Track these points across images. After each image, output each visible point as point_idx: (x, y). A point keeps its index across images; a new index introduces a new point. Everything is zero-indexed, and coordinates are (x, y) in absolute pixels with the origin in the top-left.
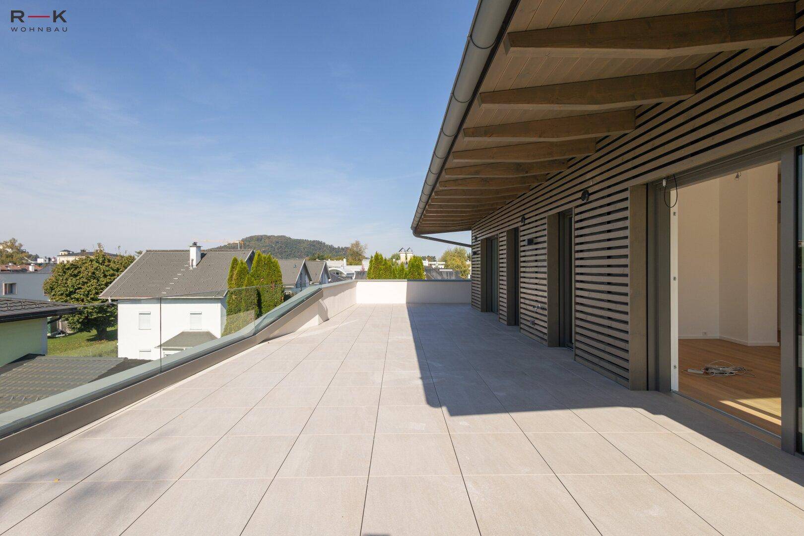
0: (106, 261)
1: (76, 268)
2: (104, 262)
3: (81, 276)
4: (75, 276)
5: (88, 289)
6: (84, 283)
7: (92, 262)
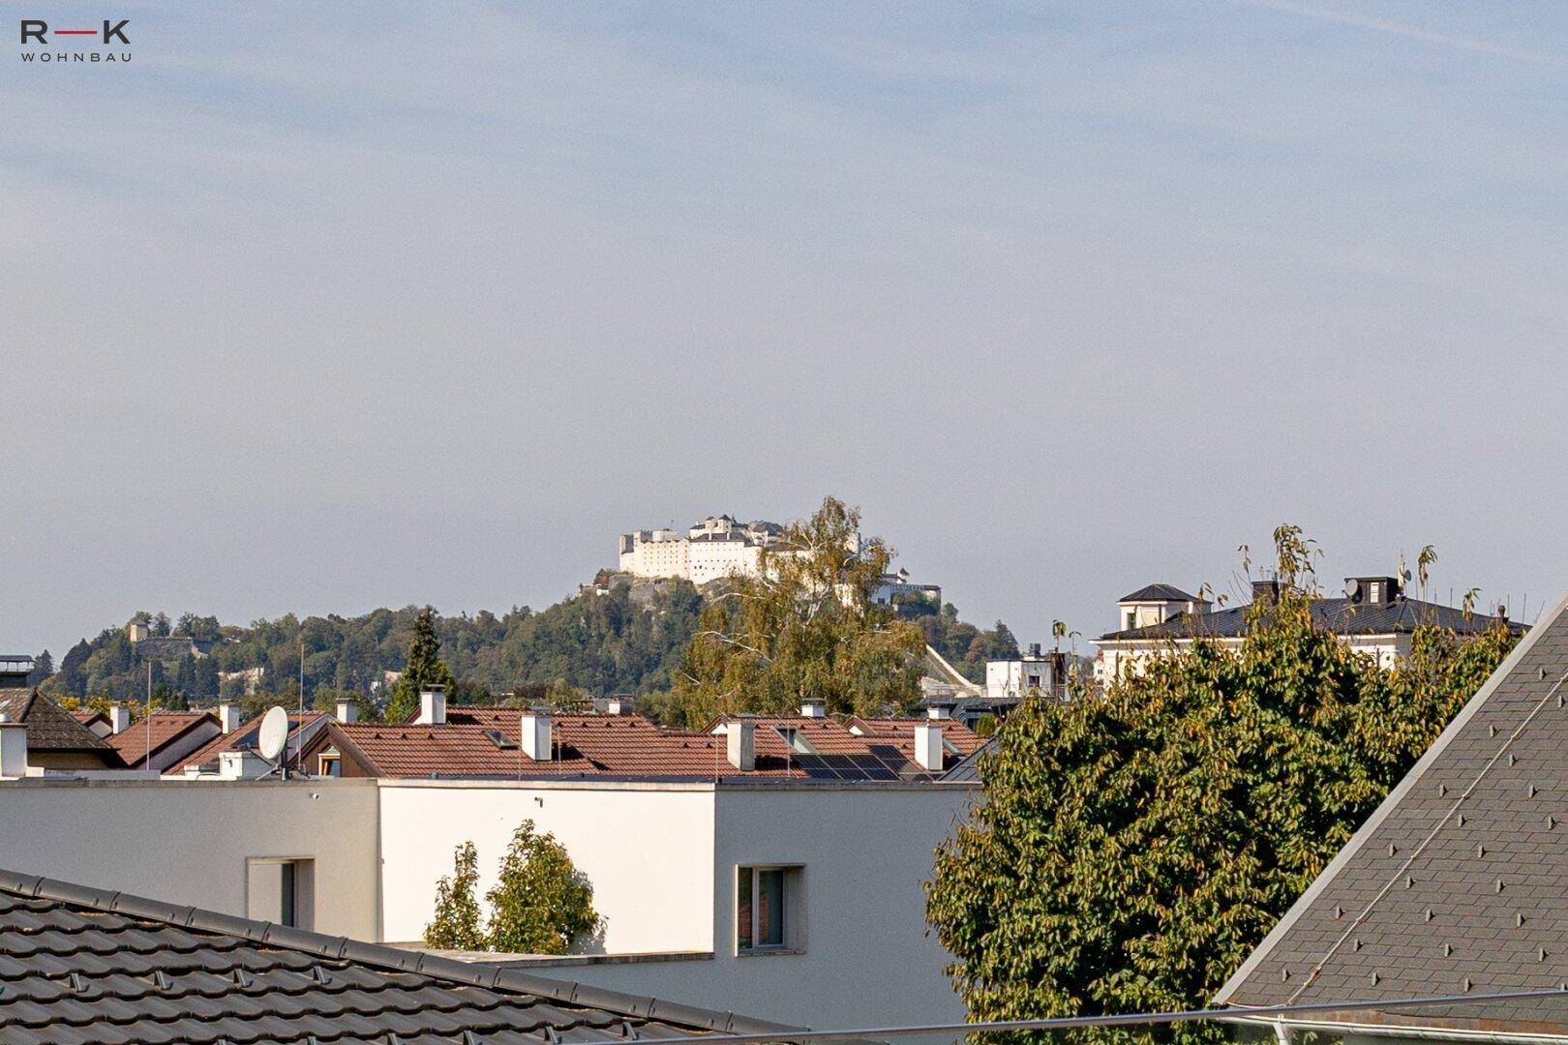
0: (1327, 690)
1: (1126, 751)
2: (1313, 701)
3: (1151, 820)
4: (1118, 816)
5: (1198, 933)
6: (1177, 881)
7: (1230, 696)
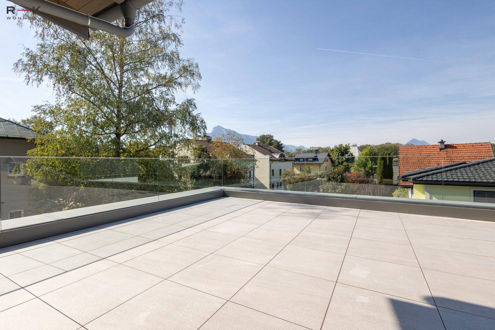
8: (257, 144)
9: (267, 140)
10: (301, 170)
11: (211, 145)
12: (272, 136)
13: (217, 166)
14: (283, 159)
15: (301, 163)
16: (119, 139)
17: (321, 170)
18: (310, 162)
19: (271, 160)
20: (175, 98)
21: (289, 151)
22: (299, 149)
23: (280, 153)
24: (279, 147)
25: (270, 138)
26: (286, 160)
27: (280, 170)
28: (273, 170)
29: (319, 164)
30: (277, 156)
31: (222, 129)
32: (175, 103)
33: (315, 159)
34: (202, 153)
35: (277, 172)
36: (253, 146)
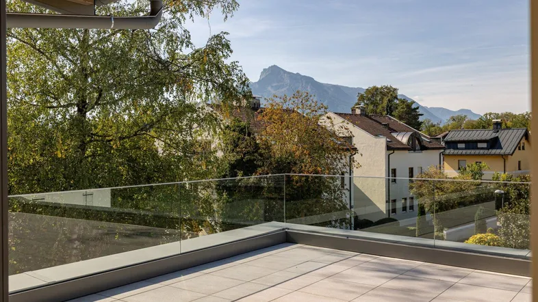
8: (358, 112)
9: (382, 99)
10: (459, 169)
11: (260, 117)
12: (395, 89)
13: (271, 164)
14: (417, 145)
15: (460, 152)
16: (85, 116)
17: (507, 169)
18: (482, 152)
19: (389, 148)
20: (190, 36)
21: (435, 123)
22: (458, 117)
23: (411, 130)
24: (411, 114)
25: (390, 93)
26: (423, 148)
27: (411, 170)
28: (394, 171)
29: (502, 155)
30: (404, 139)
31: (282, 72)
32: (191, 44)
33: (494, 143)
34: (242, 136)
35: (403, 177)
36: (350, 117)
